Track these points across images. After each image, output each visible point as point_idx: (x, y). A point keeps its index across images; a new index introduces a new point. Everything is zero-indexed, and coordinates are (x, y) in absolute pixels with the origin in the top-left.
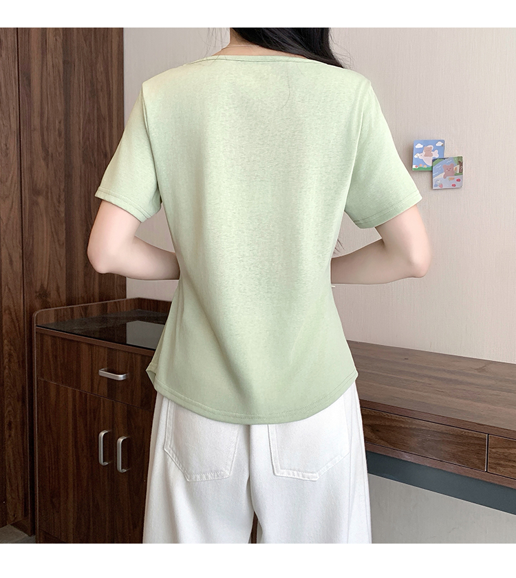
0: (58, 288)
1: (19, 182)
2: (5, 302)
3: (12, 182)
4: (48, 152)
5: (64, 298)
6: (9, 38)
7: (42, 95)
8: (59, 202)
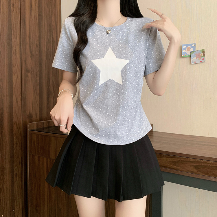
0: (36, 114)
1: (20, 67)
2: (15, 120)
3: (17, 66)
4: (32, 54)
5: (38, 118)
6: (17, 3)
7: (30, 28)
8: (37, 76)
